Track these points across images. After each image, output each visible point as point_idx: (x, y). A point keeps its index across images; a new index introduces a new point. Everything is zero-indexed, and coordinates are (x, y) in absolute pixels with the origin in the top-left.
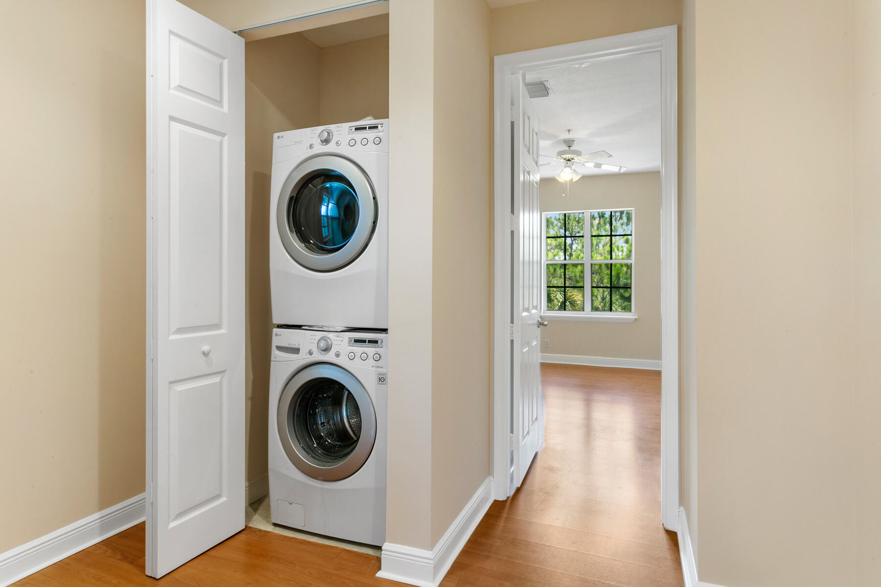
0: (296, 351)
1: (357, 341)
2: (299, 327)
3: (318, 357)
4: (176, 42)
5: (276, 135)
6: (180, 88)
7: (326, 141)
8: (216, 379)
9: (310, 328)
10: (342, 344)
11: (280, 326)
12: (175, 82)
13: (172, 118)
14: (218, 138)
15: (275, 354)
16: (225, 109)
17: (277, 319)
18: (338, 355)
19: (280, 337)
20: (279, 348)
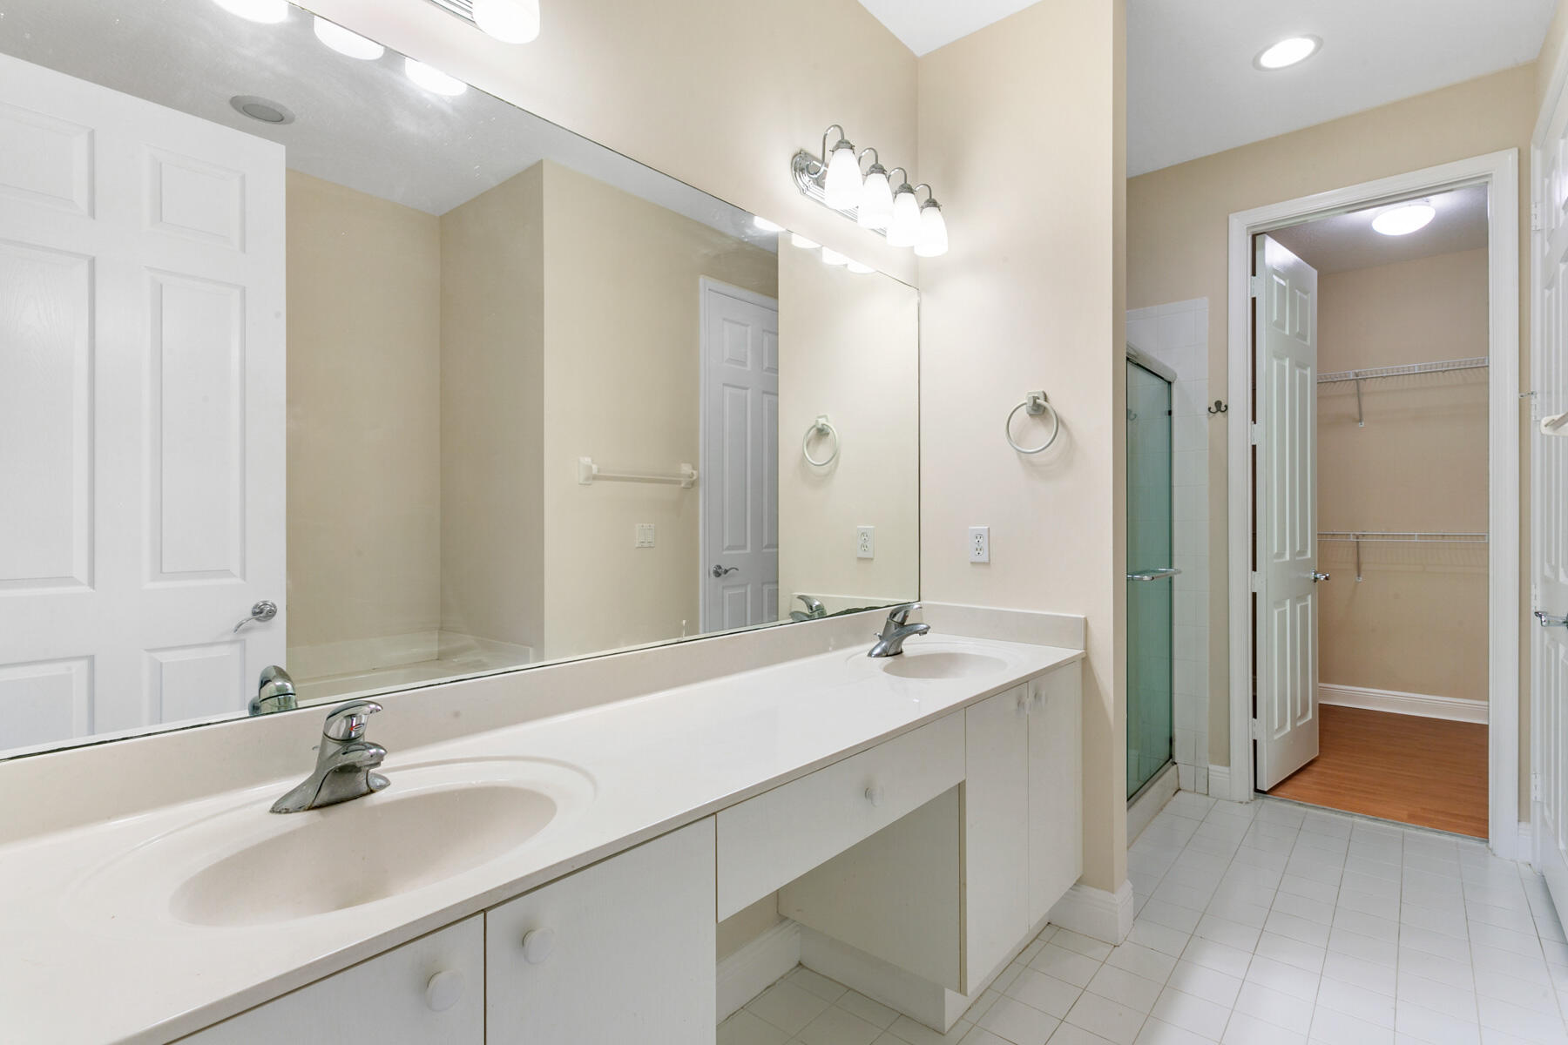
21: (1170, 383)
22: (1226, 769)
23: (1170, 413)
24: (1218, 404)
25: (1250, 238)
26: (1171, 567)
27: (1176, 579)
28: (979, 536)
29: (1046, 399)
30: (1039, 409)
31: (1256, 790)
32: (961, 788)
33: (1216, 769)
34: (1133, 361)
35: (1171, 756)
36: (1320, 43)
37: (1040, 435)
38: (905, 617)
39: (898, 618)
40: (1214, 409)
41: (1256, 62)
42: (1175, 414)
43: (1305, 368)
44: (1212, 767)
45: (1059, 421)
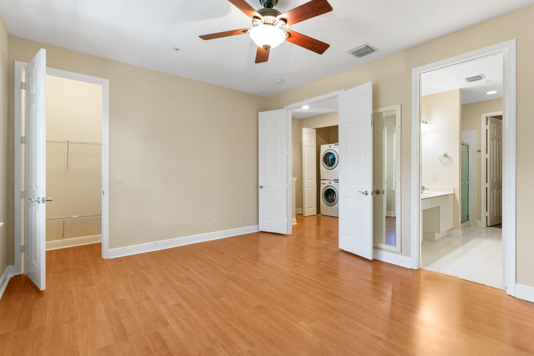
0: (325, 184)
1: (335, 182)
2: (325, 180)
3: (329, 185)
4: (306, 134)
5: (321, 145)
6: (307, 141)
7: (330, 147)
8: (312, 188)
9: (328, 180)
10: (333, 183)
11: (322, 180)
12: (306, 141)
13: (306, 146)
14: (312, 148)
15: (321, 184)
16: (313, 143)
17: (321, 179)
18: (332, 184)
19: (322, 182)
20: (322, 184)
21: (468, 146)
22: (480, 221)
23: (468, 152)
24: (479, 150)
25: (486, 118)
26: (468, 182)
27: (469, 184)
28: (434, 175)
29: (447, 154)
30: (445, 155)
31: (487, 226)
32: (439, 207)
33: (478, 222)
34: (462, 144)
35: (468, 219)
36: (498, 92)
37: (446, 160)
38: (424, 187)
39: (423, 187)
40: (478, 151)
41: (486, 93)
42: (469, 152)
43: (500, 141)
44: (477, 221)
45: (449, 158)
